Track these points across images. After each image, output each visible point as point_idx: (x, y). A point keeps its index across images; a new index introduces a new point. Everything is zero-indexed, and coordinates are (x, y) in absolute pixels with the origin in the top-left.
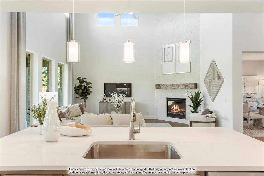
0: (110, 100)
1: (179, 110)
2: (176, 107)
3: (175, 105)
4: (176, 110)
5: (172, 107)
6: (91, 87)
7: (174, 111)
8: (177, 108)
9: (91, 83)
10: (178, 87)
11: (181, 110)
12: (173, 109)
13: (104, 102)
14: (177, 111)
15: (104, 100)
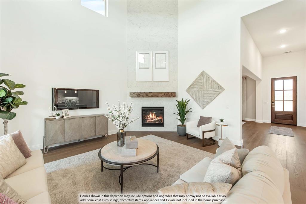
0: (66, 115)
1: (156, 119)
2: (152, 115)
3: (151, 114)
4: (152, 118)
5: (149, 116)
6: (21, 93)
7: (151, 120)
8: (153, 117)
9: (24, 86)
10: (158, 96)
11: (158, 118)
12: (149, 118)
13: (55, 118)
14: (153, 120)
15: (55, 116)
